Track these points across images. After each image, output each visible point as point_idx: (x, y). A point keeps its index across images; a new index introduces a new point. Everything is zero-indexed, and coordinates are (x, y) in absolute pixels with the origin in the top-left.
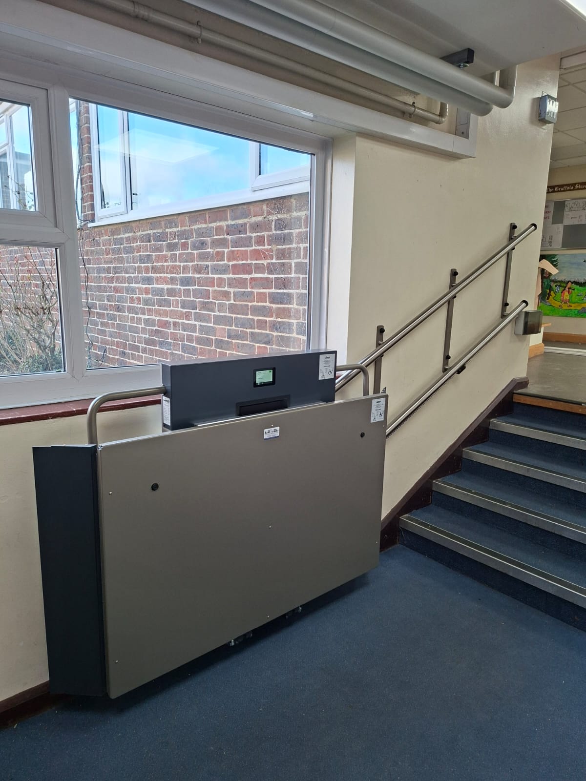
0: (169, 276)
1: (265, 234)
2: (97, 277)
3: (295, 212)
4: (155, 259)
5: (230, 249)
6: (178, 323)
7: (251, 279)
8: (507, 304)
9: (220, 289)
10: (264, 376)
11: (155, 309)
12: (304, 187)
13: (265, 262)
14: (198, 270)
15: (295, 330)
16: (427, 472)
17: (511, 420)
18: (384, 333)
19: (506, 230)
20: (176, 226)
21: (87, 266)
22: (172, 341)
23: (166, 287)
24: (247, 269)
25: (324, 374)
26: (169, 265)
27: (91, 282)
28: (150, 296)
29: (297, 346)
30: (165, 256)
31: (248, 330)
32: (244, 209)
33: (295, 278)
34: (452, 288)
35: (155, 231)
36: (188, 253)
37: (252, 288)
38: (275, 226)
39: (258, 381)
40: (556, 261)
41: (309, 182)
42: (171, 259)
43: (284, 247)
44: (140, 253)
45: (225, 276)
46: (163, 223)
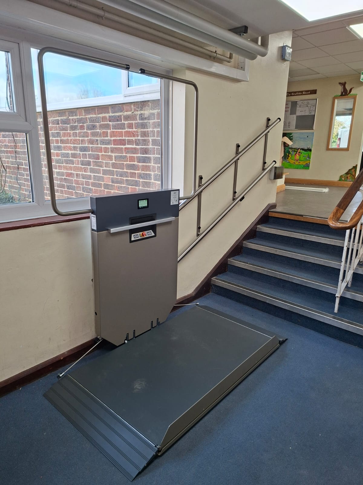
0: (72, 145)
1: (133, 122)
2: (22, 145)
3: (151, 110)
4: (62, 135)
5: (112, 130)
6: (79, 174)
7: (125, 148)
8: (265, 163)
9: (106, 154)
10: (143, 203)
11: (63, 166)
12: (156, 96)
13: (134, 138)
14: (91, 142)
15: (153, 178)
16: (225, 254)
19: (264, 121)
20: (76, 115)
21: (15, 138)
22: (76, 185)
23: (70, 152)
24: (122, 142)
25: (173, 202)
26: (72, 139)
27: (18, 149)
28: (60, 158)
29: (155, 187)
30: (70, 133)
31: (124, 178)
32: (119, 107)
33: (152, 148)
34: (237, 154)
35: (62, 118)
36: (85, 132)
37: (126, 153)
38: (139, 118)
39: (140, 206)
40: (292, 137)
41: (160, 92)
42: (73, 135)
43: (145, 130)
44: (52, 131)
45: (109, 146)
46: (67, 113)
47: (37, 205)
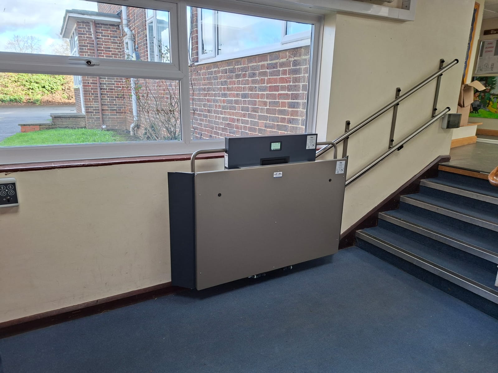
0: (236, 92)
1: (287, 68)
2: (198, 93)
3: (303, 56)
4: (229, 83)
5: (268, 77)
6: (240, 119)
7: (278, 94)
8: (436, 109)
9: (262, 100)
10: (276, 146)
11: (228, 111)
12: (307, 42)
13: (286, 85)
14: (251, 89)
15: (300, 123)
16: (376, 208)
17: (434, 180)
18: (350, 125)
19: (437, 63)
20: (241, 65)
21: (193, 87)
23: (234, 99)
24: (276, 89)
26: (236, 87)
27: (195, 96)
28: (226, 104)
30: (234, 81)
31: (276, 123)
32: (276, 54)
33: (302, 93)
34: (396, 99)
35: (230, 67)
36: (246, 80)
37: (279, 99)
38: (293, 64)
39: (272, 148)
41: (310, 39)
42: (237, 83)
43: (297, 76)
44: (221, 80)
45: (265, 93)
46: (234, 63)
47: (184, 143)
